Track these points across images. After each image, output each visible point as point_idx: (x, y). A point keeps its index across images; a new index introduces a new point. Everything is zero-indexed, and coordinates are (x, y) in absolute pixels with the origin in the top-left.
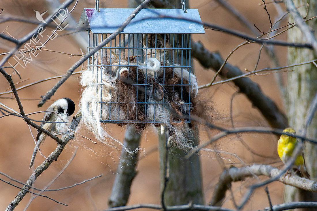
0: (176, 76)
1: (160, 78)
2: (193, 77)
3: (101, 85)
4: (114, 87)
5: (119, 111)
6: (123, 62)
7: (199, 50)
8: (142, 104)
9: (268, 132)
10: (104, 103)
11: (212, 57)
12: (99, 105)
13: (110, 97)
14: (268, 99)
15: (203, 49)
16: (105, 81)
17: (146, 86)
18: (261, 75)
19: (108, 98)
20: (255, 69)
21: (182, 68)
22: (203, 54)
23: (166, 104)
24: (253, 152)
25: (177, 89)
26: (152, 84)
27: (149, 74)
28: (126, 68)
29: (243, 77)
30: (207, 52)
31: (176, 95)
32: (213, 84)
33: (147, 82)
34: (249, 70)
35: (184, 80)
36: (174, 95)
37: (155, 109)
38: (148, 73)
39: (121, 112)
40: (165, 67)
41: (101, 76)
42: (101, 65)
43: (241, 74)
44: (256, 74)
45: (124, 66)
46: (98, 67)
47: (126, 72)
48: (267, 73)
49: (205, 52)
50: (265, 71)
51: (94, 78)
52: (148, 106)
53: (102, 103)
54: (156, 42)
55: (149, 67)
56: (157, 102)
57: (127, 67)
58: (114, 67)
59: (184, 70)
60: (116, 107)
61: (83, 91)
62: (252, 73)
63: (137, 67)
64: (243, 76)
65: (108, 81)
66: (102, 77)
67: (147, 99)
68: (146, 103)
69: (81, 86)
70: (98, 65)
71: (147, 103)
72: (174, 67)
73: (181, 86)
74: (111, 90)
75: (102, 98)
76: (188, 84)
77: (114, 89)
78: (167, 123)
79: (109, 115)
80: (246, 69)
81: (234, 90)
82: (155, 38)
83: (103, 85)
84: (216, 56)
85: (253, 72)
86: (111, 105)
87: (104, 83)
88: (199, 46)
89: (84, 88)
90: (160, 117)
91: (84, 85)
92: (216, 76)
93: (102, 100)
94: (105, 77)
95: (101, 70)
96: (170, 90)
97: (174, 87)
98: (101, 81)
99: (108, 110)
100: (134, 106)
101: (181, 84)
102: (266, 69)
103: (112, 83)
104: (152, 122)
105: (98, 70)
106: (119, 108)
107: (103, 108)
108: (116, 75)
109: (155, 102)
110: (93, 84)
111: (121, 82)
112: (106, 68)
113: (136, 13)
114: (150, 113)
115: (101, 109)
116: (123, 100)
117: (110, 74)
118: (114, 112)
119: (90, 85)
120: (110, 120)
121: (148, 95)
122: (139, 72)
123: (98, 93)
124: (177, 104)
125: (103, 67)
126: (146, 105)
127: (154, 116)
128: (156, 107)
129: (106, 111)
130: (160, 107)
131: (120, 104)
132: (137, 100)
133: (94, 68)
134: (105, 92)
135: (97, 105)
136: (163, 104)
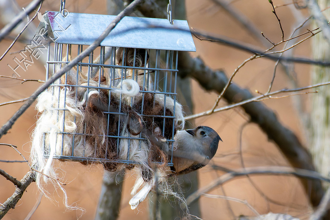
0: (157, 104)
1: (138, 106)
2: (178, 107)
3: (64, 110)
4: (80, 113)
5: (84, 145)
6: (92, 83)
7: (198, 68)
8: (114, 138)
9: (286, 174)
10: (66, 134)
11: (215, 76)
12: (60, 137)
13: (74, 126)
14: (287, 130)
15: (203, 66)
16: (69, 105)
17: (120, 115)
18: (276, 99)
19: (72, 127)
20: (269, 90)
21: (165, 94)
22: (204, 73)
23: (143, 140)
24: (268, 199)
25: (159, 121)
26: (128, 113)
27: (124, 100)
28: (97, 91)
29: (253, 101)
30: (209, 70)
31: (157, 130)
32: (215, 111)
33: (121, 109)
34: (260, 91)
35: (168, 110)
36: (154, 128)
37: (129, 145)
38: (123, 98)
39: (88, 146)
40: (144, 93)
41: (64, 99)
42: (65, 85)
43: (252, 97)
44: (270, 97)
45: (94, 88)
46: (61, 87)
47: (96, 95)
48: (284, 96)
49: (206, 70)
50: (283, 93)
51: (55, 101)
52: (121, 141)
53: (63, 134)
54: (134, 59)
55: (125, 91)
56: (133, 136)
57: (97, 89)
58: (81, 88)
59: (167, 98)
60: (81, 140)
61: (38, 118)
62: (265, 96)
63: (110, 90)
64: (254, 99)
65: (73, 107)
66: (65, 101)
67: (120, 132)
68: (118, 137)
69: (37, 111)
70: (61, 85)
71: (120, 137)
72: (155, 93)
73: (163, 118)
74: (76, 117)
75: (64, 127)
76: (172, 115)
77: (80, 117)
78: (144, 164)
79: (72, 149)
80: (256, 91)
81: (241, 118)
82: (133, 53)
83: (66, 110)
84: (220, 76)
85: (266, 94)
86: (75, 137)
87: (68, 107)
88: (198, 62)
89: (40, 114)
90: (136, 157)
91: (40, 110)
92: (219, 100)
93: (64, 129)
94: (69, 100)
95: (64, 91)
96: (150, 121)
97: (154, 118)
98: (64, 106)
99: (71, 144)
100: (104, 141)
101: (163, 115)
102: (283, 90)
103: (78, 108)
104: (125, 162)
105: (60, 92)
106: (85, 142)
107: (65, 140)
108: (83, 98)
109: (130, 137)
110: (52, 109)
111: (89, 108)
112: (71, 89)
113: (117, 22)
114: (124, 151)
115: (62, 141)
116: (91, 132)
117: (76, 97)
118: (79, 145)
119: (48, 110)
120: (72, 156)
121: (121, 127)
122: (111, 96)
123: (59, 121)
124: (158, 140)
125: (67, 88)
126: (118, 139)
127: (128, 155)
128: (131, 143)
129: (69, 144)
130: (136, 142)
131: (87, 136)
132: (108, 132)
133: (55, 88)
134: (69, 120)
135: (57, 136)
136: (139, 140)
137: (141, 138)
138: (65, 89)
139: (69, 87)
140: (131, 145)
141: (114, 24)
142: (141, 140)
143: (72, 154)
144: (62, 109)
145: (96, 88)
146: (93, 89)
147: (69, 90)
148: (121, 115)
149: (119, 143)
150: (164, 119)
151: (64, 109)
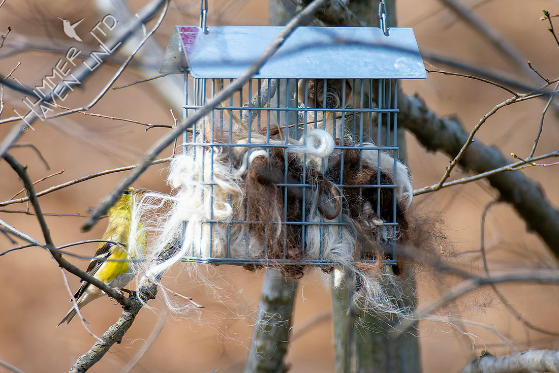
0: (366, 167)
1: (333, 172)
2: (401, 169)
3: (212, 185)
4: (238, 188)
5: (248, 238)
6: (257, 138)
7: (415, 113)
8: (297, 225)
10: (215, 222)
11: (443, 126)
12: (207, 227)
13: (229, 211)
15: (423, 110)
16: (218, 176)
17: (304, 188)
18: (543, 166)
19: (225, 212)
20: (531, 153)
21: (379, 150)
22: (425, 121)
23: (346, 226)
25: (369, 194)
27: (311, 162)
28: (264, 151)
29: (506, 170)
30: (434, 116)
31: (367, 207)
32: (444, 185)
33: (306, 179)
34: (518, 155)
35: (384, 176)
36: (362, 206)
37: (323, 236)
38: (308, 161)
39: (253, 241)
40: (343, 149)
41: (210, 166)
42: (211, 144)
43: (504, 163)
44: (534, 163)
45: (259, 146)
46: (205, 148)
47: (264, 158)
48: (557, 162)
49: (429, 116)
51: (197, 170)
52: (309, 230)
53: (212, 224)
54: (325, 96)
55: (310, 147)
56: (327, 221)
57: (264, 148)
58: (238, 148)
59: (383, 155)
60: (243, 230)
62: (525, 163)
63: (286, 148)
64: (508, 167)
65: (224, 178)
66: (212, 170)
67: (306, 215)
68: (303, 222)
69: (170, 187)
70: (206, 144)
71: (307, 223)
72: (361, 149)
73: (376, 189)
74: (231, 195)
75: (212, 213)
76: (391, 183)
77: (237, 195)
78: (347, 264)
79: (227, 248)
80: (512, 154)
81: (489, 195)
82: (322, 87)
83: (214, 185)
84: (452, 126)
85: (527, 159)
86: (231, 228)
87: (217, 181)
88: (416, 104)
89: (176, 190)
90: (334, 253)
91: (175, 185)
92: (452, 167)
93: (212, 216)
94: (219, 168)
95: (211, 154)
96: (354, 196)
97: (362, 190)
98: (211, 177)
99: (225, 238)
100: (280, 229)
101: (377, 184)
102: (555, 153)
103: (234, 180)
104: (317, 262)
105: (204, 155)
106: (248, 234)
107: (215, 233)
108: (242, 164)
109: (324, 222)
110: (195, 183)
111: (252, 179)
112: (221, 151)
113: (286, 36)
114: (313, 244)
115: (210, 234)
116: (257, 217)
117: (230, 163)
118: (238, 241)
119: (187, 185)
120: (229, 259)
121: (308, 207)
122: (289, 158)
123: (204, 202)
124: (368, 225)
125: (215, 148)
126: (304, 227)
127: (321, 251)
128: (325, 232)
129: (222, 239)
130: (333, 230)
131: (251, 224)
132: (286, 216)
133: (197, 149)
134: (220, 199)
135: (202, 227)
136: (339, 225)
137: (342, 223)
138: (212, 151)
139: (218, 146)
140: (326, 235)
141: (282, 39)
142: (342, 225)
143: (228, 254)
144: (209, 183)
145: (262, 147)
146: (259, 148)
147: (219, 151)
148: (306, 187)
149: (305, 232)
150: (379, 190)
151: (211, 182)
